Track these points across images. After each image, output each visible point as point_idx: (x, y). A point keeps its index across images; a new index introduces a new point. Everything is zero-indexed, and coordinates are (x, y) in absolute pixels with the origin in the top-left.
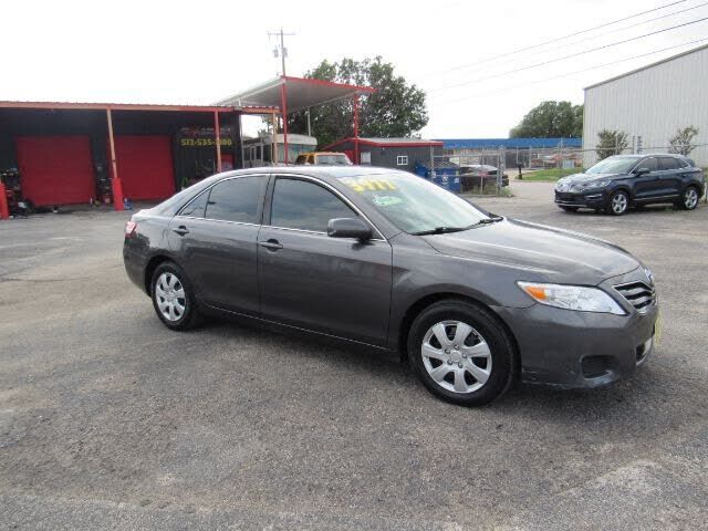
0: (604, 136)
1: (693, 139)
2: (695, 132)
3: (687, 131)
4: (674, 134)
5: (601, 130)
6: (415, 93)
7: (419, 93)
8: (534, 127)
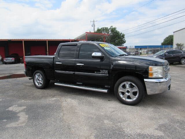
6: (122, 34)
7: (123, 34)
8: (167, 42)
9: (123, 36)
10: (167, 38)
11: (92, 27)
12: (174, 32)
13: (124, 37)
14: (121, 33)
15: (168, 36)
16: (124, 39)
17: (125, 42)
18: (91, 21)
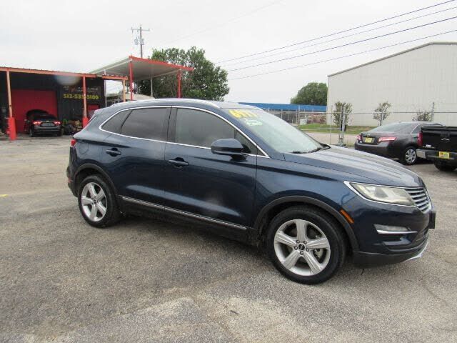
0: (338, 105)
1: (388, 110)
2: (389, 105)
3: (384, 105)
4: (377, 106)
5: (336, 101)
6: (220, 71)
7: (223, 72)
8: (304, 98)
9: (223, 76)
10: (305, 88)
11: (137, 44)
12: (329, 76)
13: (224, 80)
14: (219, 68)
15: (306, 85)
16: (225, 85)
17: (226, 92)
18: (133, 30)
